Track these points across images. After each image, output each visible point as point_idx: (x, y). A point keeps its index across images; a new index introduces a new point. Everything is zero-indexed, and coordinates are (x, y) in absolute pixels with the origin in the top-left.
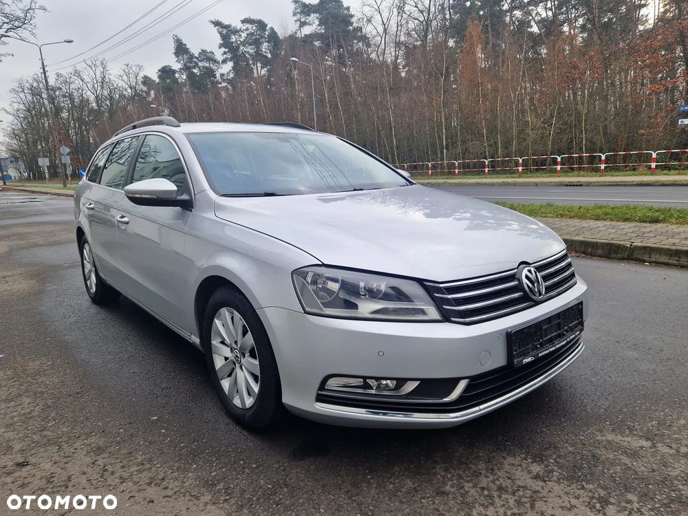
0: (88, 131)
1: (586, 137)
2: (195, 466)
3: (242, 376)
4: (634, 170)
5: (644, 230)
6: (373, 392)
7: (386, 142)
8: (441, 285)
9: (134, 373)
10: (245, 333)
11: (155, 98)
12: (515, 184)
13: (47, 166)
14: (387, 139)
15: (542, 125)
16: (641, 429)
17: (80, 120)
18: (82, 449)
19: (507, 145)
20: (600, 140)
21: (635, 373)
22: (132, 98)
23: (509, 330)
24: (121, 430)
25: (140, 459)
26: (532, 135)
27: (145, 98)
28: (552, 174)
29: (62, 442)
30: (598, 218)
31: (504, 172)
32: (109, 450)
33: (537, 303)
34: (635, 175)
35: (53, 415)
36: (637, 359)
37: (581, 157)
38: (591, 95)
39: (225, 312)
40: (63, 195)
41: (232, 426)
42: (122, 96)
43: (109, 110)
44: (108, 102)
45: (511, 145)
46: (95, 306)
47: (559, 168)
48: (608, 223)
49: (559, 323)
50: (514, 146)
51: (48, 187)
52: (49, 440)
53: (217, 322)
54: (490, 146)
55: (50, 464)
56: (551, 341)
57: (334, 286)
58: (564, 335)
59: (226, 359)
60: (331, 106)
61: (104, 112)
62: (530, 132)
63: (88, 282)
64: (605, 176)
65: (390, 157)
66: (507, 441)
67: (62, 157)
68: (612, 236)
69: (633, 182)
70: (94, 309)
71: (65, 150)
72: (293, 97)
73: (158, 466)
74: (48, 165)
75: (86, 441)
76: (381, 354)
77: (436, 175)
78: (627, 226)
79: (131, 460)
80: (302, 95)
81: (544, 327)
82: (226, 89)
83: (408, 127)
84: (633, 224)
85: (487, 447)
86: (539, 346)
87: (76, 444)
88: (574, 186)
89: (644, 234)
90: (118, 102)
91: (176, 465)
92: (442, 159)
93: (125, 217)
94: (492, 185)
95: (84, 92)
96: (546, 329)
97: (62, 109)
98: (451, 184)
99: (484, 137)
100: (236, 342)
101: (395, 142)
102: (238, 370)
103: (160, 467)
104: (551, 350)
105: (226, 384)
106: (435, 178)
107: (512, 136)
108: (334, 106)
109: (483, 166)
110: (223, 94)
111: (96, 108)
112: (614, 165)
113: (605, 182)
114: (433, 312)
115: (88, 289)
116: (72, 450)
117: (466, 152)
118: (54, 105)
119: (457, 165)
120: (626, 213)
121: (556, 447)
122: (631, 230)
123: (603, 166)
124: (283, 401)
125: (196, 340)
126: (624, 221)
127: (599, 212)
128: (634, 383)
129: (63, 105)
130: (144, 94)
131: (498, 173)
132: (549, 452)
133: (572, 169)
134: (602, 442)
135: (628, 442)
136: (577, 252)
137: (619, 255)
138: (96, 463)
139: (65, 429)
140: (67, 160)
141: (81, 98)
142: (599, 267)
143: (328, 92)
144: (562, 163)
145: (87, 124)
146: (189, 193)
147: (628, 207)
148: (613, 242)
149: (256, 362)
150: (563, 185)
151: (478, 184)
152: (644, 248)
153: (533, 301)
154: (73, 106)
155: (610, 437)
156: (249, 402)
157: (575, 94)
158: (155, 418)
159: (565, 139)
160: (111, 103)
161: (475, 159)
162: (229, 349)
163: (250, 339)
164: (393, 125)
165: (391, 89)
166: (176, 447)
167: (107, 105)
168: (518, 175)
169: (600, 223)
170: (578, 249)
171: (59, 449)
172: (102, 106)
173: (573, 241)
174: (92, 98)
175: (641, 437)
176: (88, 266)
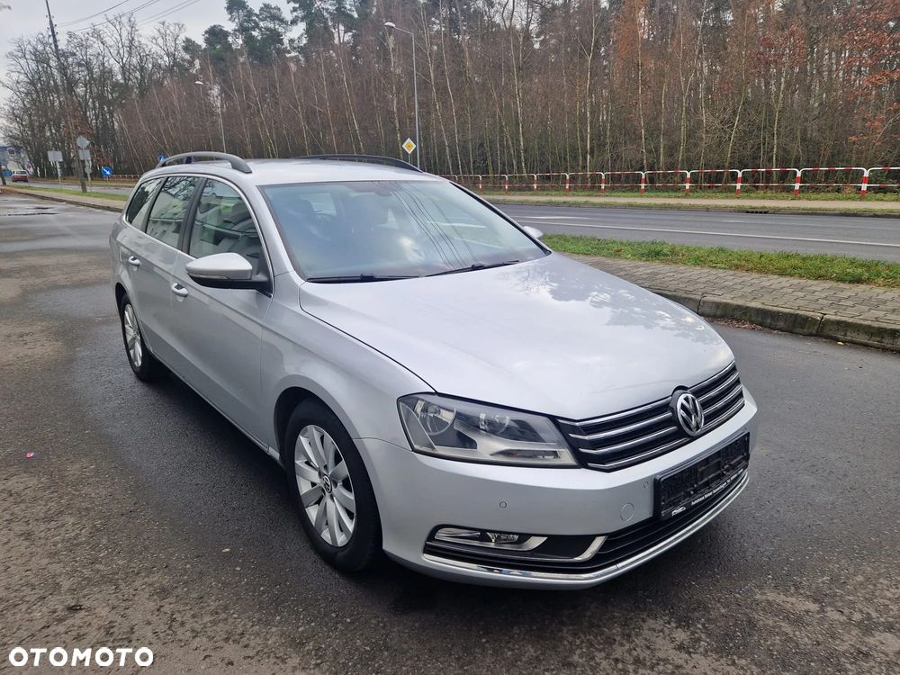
0: (111, 113)
1: (778, 144)
2: (278, 618)
3: (334, 508)
4: (838, 190)
5: (841, 295)
6: (492, 545)
7: (510, 142)
8: (577, 424)
9: (197, 485)
10: (337, 460)
11: (202, 69)
12: (679, 208)
13: (60, 163)
14: (512, 139)
15: (720, 126)
16: (810, 586)
17: (101, 97)
18: (143, 589)
19: (671, 151)
20: (796, 148)
21: (809, 507)
22: (170, 69)
23: (658, 477)
24: (188, 566)
25: (213, 605)
26: (705, 139)
27: (187, 70)
28: (729, 194)
29: (118, 579)
30: (782, 273)
31: (665, 189)
32: (175, 592)
33: (693, 439)
34: (839, 199)
35: (104, 541)
36: (813, 486)
37: (769, 173)
38: (788, 84)
39: (313, 431)
40: (83, 205)
41: (320, 565)
42: (157, 66)
43: (140, 84)
44: (138, 74)
45: (678, 151)
46: (140, 384)
47: (738, 186)
48: (795, 281)
49: (719, 462)
50: (681, 154)
51: (61, 191)
52: (103, 576)
53: (303, 440)
54: (649, 152)
55: (107, 609)
56: (707, 485)
57: (447, 417)
58: (724, 475)
59: (313, 484)
60: (438, 90)
61: (132, 87)
62: (704, 136)
63: (132, 352)
64: (800, 199)
65: (515, 163)
66: (648, 597)
67: (80, 151)
68: (800, 302)
69: (835, 210)
70: (139, 389)
71: (83, 142)
72: (386, 74)
73: (235, 616)
74: (61, 160)
75: (146, 579)
76: (503, 505)
77: (575, 189)
78: (819, 287)
79: (203, 607)
80: (398, 71)
81: (700, 470)
82: (296, 60)
83: (541, 122)
84: (828, 284)
85: (624, 605)
86: (692, 492)
87: (136, 583)
88: (757, 212)
89: (840, 301)
90: (151, 75)
91: (257, 615)
92: (584, 167)
93: (182, 287)
94: (649, 207)
95: (106, 59)
96: (702, 472)
97: (76, 83)
98: (594, 205)
99: (641, 138)
100: (326, 467)
101: (522, 143)
102: (327, 499)
103: (238, 618)
104: (706, 496)
105: (313, 513)
106: (574, 195)
107: (679, 141)
108: (442, 90)
109: (638, 179)
110: (293, 67)
111: (122, 81)
112: (813, 184)
113: (799, 209)
114: (566, 456)
115: (131, 361)
116: (131, 591)
117: (616, 158)
118: (66, 76)
119: (603, 178)
120: (820, 268)
121: (706, 608)
122: (823, 295)
123: (797, 186)
124: (384, 548)
125: (276, 455)
126: (816, 279)
127: (785, 263)
128: (807, 522)
129: (77, 77)
130: (186, 64)
131: (658, 189)
132: (696, 614)
133: (757, 187)
134: (761, 603)
135: (792, 604)
136: (752, 322)
137: (805, 330)
138: (162, 609)
139: (120, 562)
140: (86, 155)
141: (101, 68)
142: (779, 347)
143: (434, 71)
144: (744, 180)
145: (109, 103)
146: (267, 273)
147: (824, 259)
148: (799, 312)
149: (351, 496)
150: (743, 212)
151: (631, 206)
152: (839, 323)
153: (689, 436)
154: (92, 78)
155: (771, 596)
156: (341, 540)
157: (767, 84)
158: (228, 550)
159: (749, 146)
160: (141, 75)
161: (628, 170)
162: (317, 473)
163: (343, 469)
164: (521, 119)
165: (519, 69)
166: (254, 592)
167: (137, 78)
168: (684, 194)
169: (785, 281)
170: (753, 319)
171: (116, 589)
172: (130, 79)
173: (747, 307)
174: (117, 68)
175: (808, 597)
176: (131, 333)
